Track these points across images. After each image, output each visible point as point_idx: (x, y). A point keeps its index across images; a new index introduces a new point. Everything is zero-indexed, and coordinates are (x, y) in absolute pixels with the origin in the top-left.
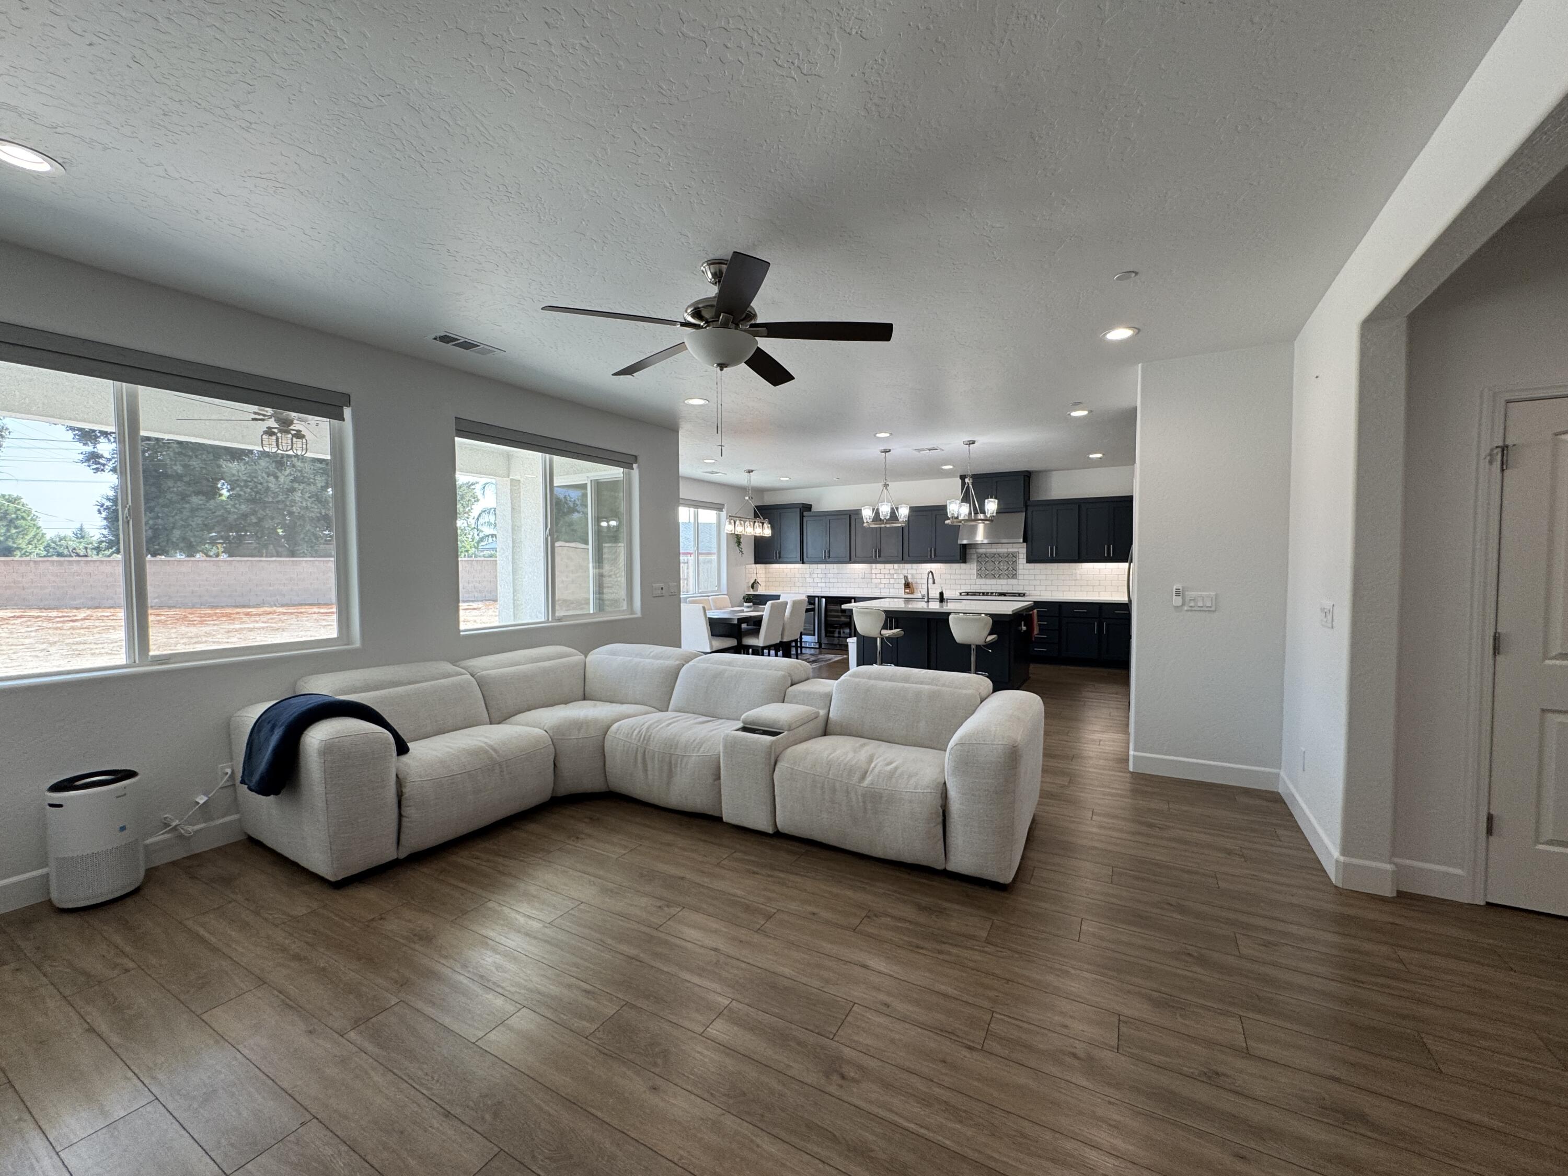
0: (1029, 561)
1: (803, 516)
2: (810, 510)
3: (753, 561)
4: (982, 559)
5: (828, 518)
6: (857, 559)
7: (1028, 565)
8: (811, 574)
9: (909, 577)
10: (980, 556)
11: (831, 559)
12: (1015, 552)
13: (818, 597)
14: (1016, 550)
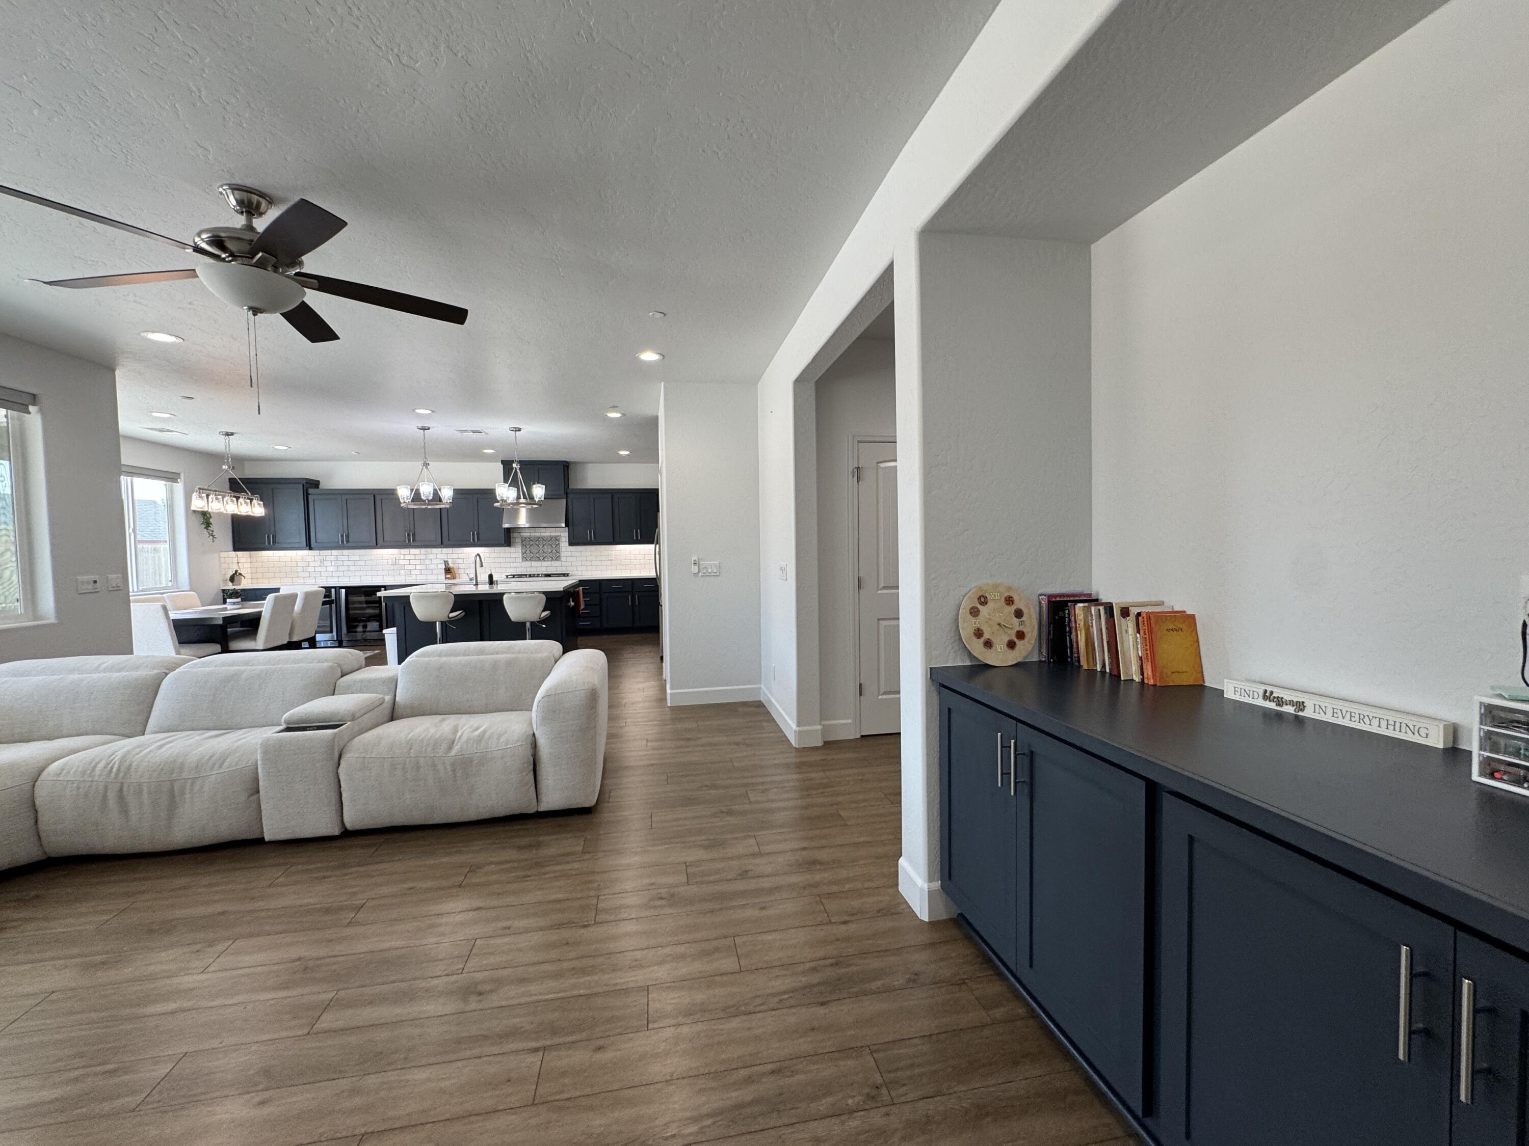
0: (571, 543)
1: (308, 494)
2: (318, 488)
3: (231, 548)
4: (526, 542)
5: (345, 497)
6: (385, 544)
7: (573, 548)
8: (322, 561)
9: (450, 562)
10: (523, 540)
11: (349, 545)
12: (558, 536)
13: (335, 588)
14: (559, 534)
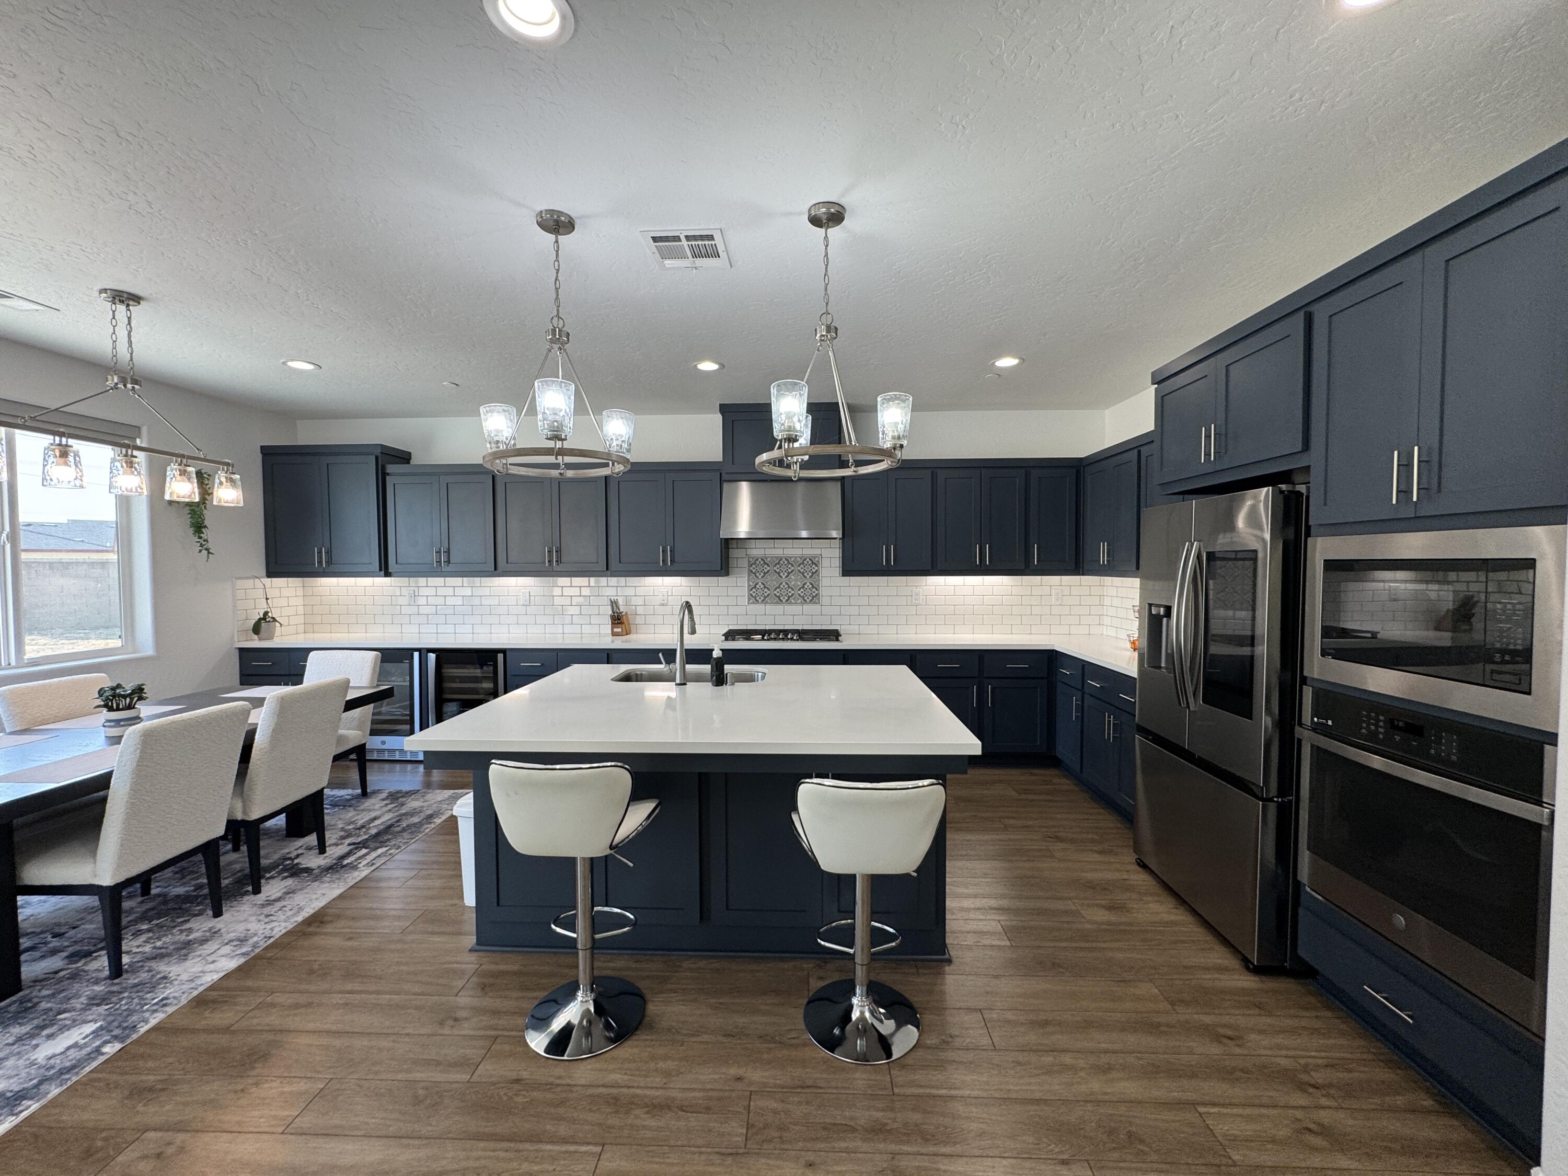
0: (848, 571)
1: (385, 475)
2: (409, 463)
3: (264, 573)
5: (444, 480)
6: (510, 567)
7: (844, 578)
9: (621, 602)
11: (449, 569)
12: (820, 556)
13: (419, 650)
14: (817, 552)
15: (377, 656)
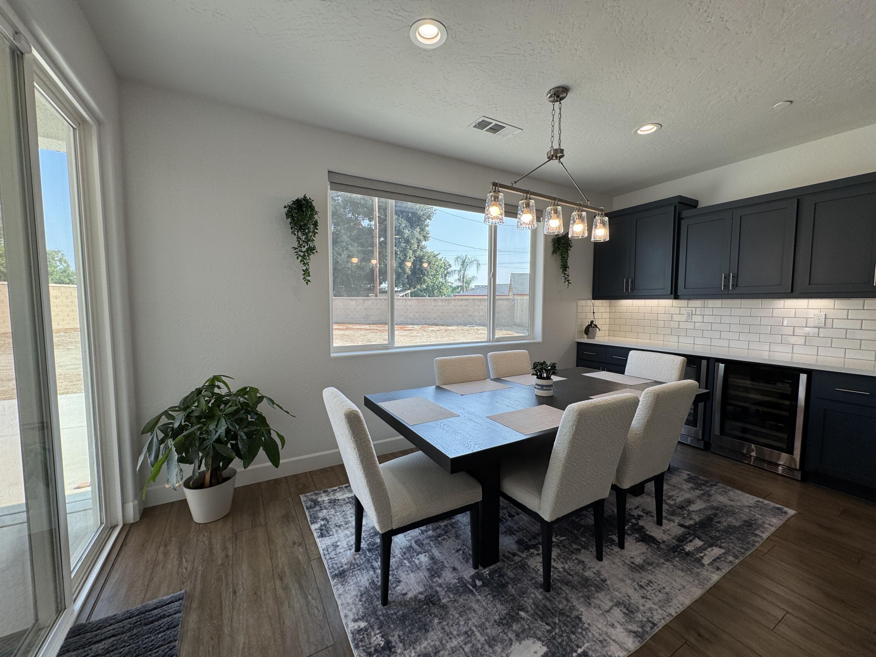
1: (681, 219)
2: (696, 209)
3: (591, 297)
5: (739, 213)
8: (690, 315)
11: (736, 292)
13: (708, 359)
15: (684, 361)
